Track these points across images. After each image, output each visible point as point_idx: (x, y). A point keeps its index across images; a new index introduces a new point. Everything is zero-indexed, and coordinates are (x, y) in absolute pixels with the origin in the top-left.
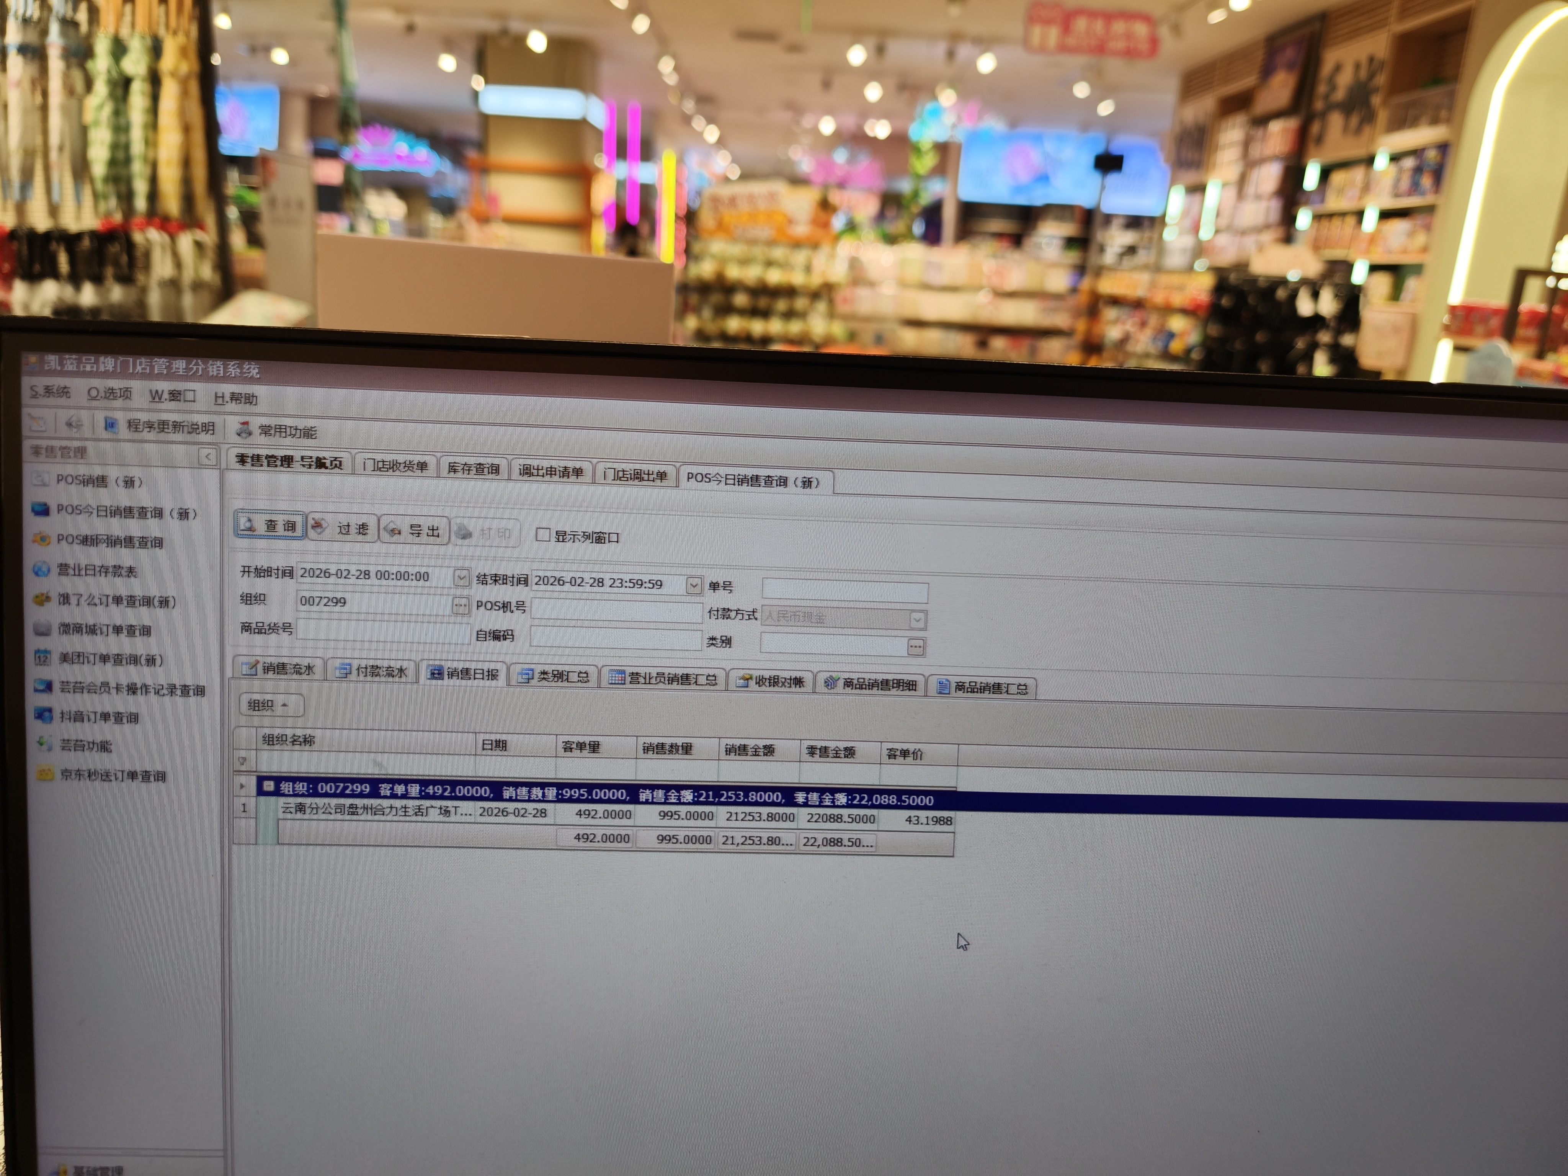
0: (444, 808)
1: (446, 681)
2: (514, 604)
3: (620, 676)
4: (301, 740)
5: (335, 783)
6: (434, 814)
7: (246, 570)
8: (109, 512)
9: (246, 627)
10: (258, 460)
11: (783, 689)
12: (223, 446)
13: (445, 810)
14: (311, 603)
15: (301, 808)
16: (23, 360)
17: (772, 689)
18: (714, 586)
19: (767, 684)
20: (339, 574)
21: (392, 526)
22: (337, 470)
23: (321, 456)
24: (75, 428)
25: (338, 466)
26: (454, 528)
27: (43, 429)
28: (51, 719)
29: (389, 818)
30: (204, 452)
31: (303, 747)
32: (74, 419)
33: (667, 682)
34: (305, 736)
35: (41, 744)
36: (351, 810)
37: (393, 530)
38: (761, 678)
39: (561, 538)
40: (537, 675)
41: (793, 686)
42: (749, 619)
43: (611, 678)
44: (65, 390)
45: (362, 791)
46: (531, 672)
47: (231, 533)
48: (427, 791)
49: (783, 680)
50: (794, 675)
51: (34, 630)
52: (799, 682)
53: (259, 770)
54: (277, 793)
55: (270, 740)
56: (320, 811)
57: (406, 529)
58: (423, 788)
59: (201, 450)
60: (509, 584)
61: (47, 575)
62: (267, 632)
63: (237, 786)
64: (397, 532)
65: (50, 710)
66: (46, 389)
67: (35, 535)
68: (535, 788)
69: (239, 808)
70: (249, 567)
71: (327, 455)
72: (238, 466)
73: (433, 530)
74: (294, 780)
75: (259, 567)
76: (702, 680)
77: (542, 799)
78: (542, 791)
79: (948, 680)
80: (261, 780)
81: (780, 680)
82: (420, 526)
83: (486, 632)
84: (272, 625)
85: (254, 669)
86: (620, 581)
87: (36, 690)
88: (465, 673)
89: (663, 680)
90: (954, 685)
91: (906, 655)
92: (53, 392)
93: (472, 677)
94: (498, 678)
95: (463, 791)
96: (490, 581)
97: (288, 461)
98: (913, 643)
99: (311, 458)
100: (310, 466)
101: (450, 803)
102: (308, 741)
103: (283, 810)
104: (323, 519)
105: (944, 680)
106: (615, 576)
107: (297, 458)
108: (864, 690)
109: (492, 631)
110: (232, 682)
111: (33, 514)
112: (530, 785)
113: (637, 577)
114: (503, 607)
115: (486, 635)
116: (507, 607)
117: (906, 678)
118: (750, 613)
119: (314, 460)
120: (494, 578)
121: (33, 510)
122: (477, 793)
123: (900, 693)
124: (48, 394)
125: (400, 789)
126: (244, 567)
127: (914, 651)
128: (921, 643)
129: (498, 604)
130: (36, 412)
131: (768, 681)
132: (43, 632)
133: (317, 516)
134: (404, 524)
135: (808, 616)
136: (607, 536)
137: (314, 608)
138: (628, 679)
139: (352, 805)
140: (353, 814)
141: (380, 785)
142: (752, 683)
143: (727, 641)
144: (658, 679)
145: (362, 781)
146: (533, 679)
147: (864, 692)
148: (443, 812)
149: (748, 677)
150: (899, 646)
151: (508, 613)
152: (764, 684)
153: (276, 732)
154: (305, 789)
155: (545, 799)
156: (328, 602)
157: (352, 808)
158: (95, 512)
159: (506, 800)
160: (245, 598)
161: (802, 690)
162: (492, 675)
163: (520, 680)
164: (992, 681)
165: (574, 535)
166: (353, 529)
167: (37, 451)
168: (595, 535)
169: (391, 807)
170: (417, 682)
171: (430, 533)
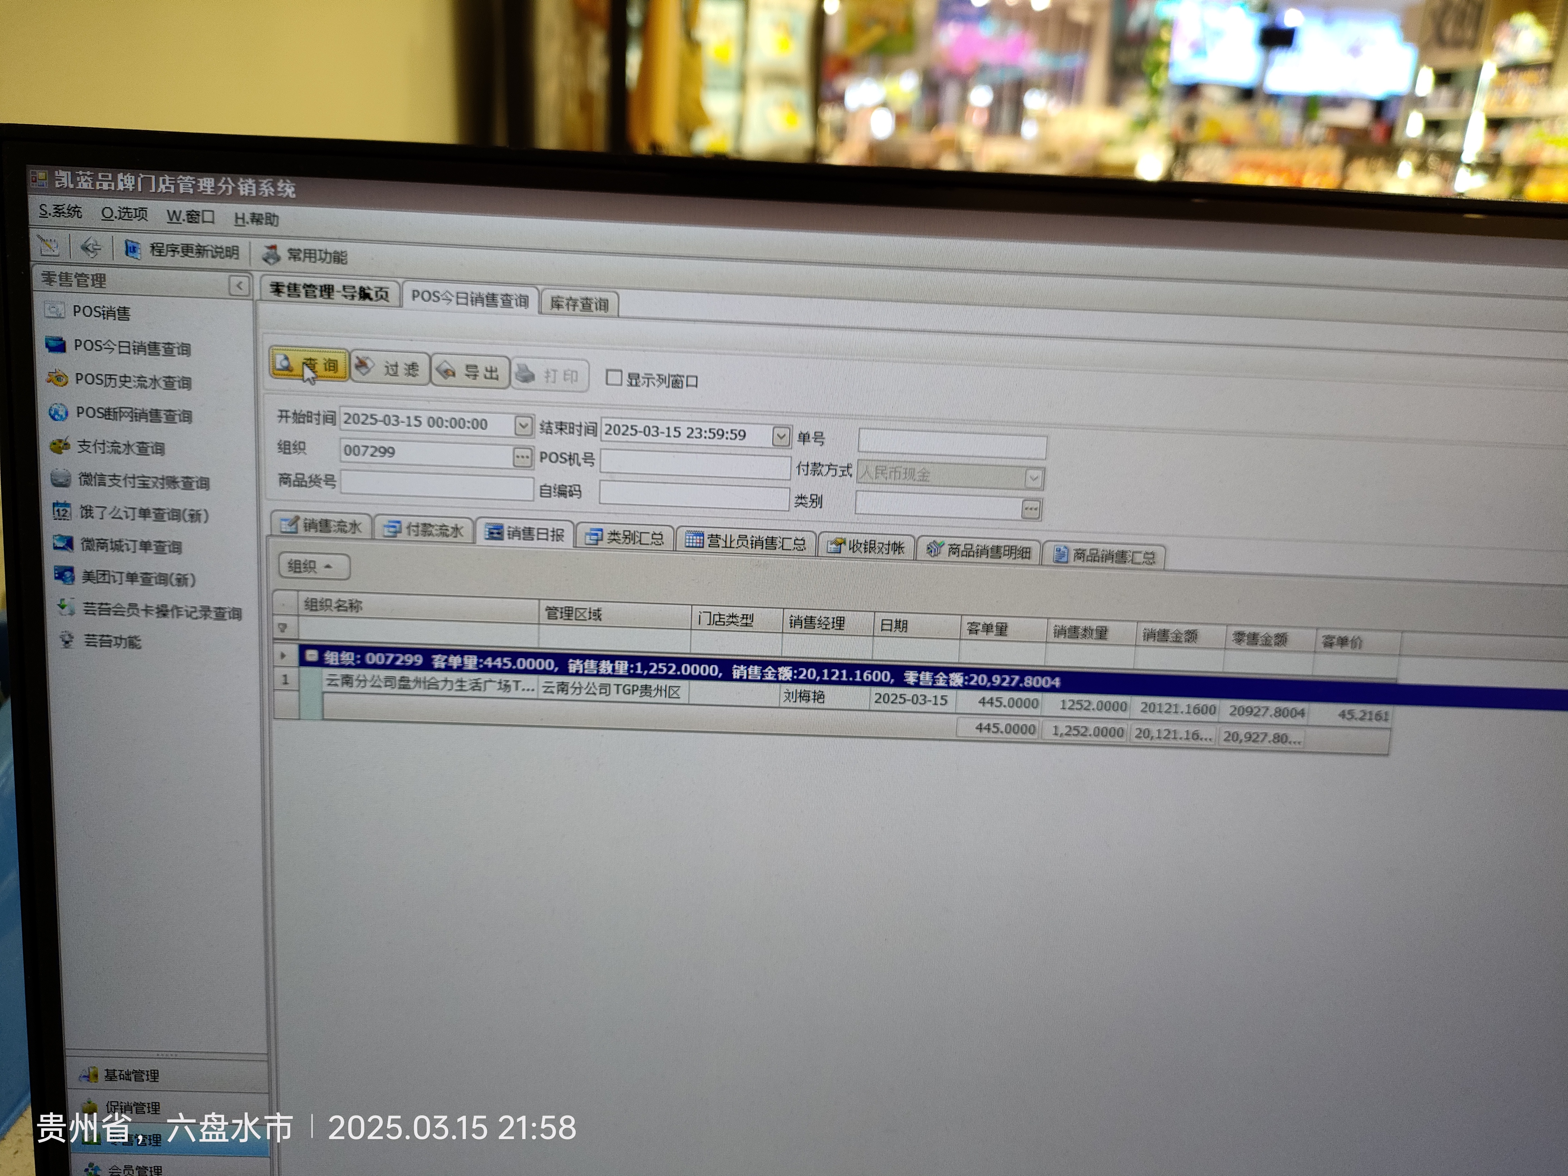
0: (504, 683)
1: (506, 541)
2: (581, 456)
3: (698, 537)
4: (347, 605)
5: (384, 653)
6: (492, 689)
7: (283, 415)
8: (132, 347)
9: (284, 479)
10: (295, 290)
11: (880, 556)
12: (254, 273)
13: (505, 685)
14: (356, 452)
15: (347, 680)
16: (30, 176)
17: (867, 555)
18: (804, 438)
19: (862, 549)
20: (386, 420)
21: (445, 366)
22: (383, 302)
23: (365, 286)
24: (92, 252)
25: (384, 296)
26: (515, 369)
27: (56, 253)
28: (73, 579)
29: (445, 692)
30: (235, 280)
31: (348, 614)
32: (91, 242)
33: (750, 546)
34: (350, 600)
35: (63, 607)
36: (402, 683)
37: (446, 371)
38: (856, 542)
39: (634, 382)
40: (606, 536)
41: (891, 553)
42: (843, 475)
43: (688, 541)
44: (77, 209)
45: (414, 662)
46: (600, 533)
47: (266, 372)
48: (485, 663)
49: (881, 545)
50: (893, 540)
51: (52, 479)
52: (898, 547)
53: (301, 637)
54: (321, 663)
55: (312, 605)
56: (369, 684)
57: (461, 371)
58: (481, 660)
59: (232, 278)
60: (576, 433)
61: (62, 419)
62: (308, 485)
63: (277, 656)
64: (451, 373)
65: (71, 570)
66: (56, 209)
67: (50, 374)
68: (604, 662)
69: (279, 680)
70: (287, 411)
71: (372, 285)
72: (273, 296)
73: (491, 371)
74: (339, 649)
75: (298, 412)
76: (789, 544)
77: (612, 673)
78: (612, 665)
79: (1066, 547)
80: (303, 648)
81: (877, 545)
82: (476, 367)
83: (550, 487)
84: (313, 477)
85: (294, 526)
86: (699, 431)
87: (56, 548)
88: (528, 533)
89: (745, 543)
90: (1073, 553)
91: (1020, 518)
92: (63, 213)
93: (535, 538)
94: (563, 539)
95: (525, 663)
96: (555, 430)
97: (328, 290)
98: (1029, 504)
99: (354, 287)
100: (353, 296)
101: (511, 677)
102: (354, 606)
103: (328, 682)
104: (368, 358)
105: (1062, 549)
106: (694, 425)
107: (338, 287)
108: (971, 558)
109: (557, 486)
110: (271, 540)
111: (47, 350)
112: (599, 658)
113: (717, 426)
114: (570, 459)
115: (550, 490)
116: (574, 460)
117: (1020, 544)
118: (842, 469)
119: (357, 290)
120: (559, 427)
121: (47, 346)
122: (540, 666)
123: (1011, 561)
124: (58, 215)
125: (455, 661)
126: (281, 411)
127: (1028, 514)
128: (1036, 504)
129: (564, 456)
130: (46, 234)
131: (863, 546)
132: (62, 483)
133: (361, 354)
134: (459, 365)
135: (910, 473)
136: (684, 380)
137: (360, 458)
138: (707, 542)
139: (403, 677)
140: (404, 687)
141: (434, 656)
142: (845, 548)
143: (817, 501)
144: (740, 542)
145: (413, 651)
146: (602, 540)
147: (971, 559)
148: (503, 687)
149: (839, 541)
150: (1011, 507)
151: (575, 465)
152: (858, 549)
153: (319, 596)
154: (353, 659)
155: (615, 674)
156: (375, 452)
157: (404, 681)
158: (116, 348)
159: (572, 674)
160: (283, 446)
161: (902, 556)
162: (558, 535)
163: (588, 541)
164: (1116, 548)
165: (648, 379)
166: (401, 370)
167: (49, 278)
168: (671, 379)
169: (446, 681)
170: (474, 543)
171: (488, 375)
